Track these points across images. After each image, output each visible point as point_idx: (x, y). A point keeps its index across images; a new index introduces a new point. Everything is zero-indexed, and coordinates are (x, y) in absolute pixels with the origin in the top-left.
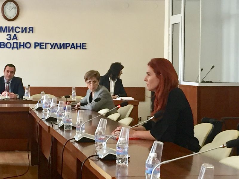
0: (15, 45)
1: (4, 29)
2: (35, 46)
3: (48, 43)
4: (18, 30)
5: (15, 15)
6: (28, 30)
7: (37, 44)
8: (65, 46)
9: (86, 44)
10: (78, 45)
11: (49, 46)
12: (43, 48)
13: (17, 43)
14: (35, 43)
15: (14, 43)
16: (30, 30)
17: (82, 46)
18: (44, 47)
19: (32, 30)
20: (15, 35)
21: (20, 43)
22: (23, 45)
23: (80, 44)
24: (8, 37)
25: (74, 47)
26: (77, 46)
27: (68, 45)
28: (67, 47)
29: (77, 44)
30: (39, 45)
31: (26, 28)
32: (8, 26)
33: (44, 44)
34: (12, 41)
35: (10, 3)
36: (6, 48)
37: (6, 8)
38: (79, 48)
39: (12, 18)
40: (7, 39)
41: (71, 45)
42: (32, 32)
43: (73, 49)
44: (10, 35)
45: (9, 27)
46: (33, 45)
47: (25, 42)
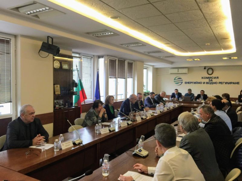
11: (224, 83)
17: (238, 83)
19: (218, 78)
20: (212, 80)
24: (209, 80)
26: (236, 83)
28: (231, 83)
30: (221, 83)
31: (216, 77)
34: (210, 82)
35: (210, 69)
36: (208, 84)
37: (208, 71)
39: (211, 74)
43: (234, 84)
45: (209, 77)
46: (218, 83)
47: (215, 82)
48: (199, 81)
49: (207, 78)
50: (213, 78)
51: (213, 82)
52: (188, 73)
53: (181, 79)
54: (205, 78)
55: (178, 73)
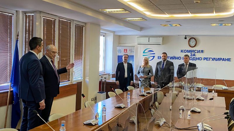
2: (204, 59)
3: (211, 58)
5: (195, 45)
6: (200, 52)
8: (219, 59)
15: (193, 58)
17: (229, 60)
18: (209, 60)
19: (202, 51)
20: (194, 54)
23: (228, 58)
24: (191, 55)
29: (226, 58)
30: (206, 59)
31: (199, 51)
33: (209, 58)
34: (192, 57)
35: (192, 39)
37: (190, 41)
38: (227, 60)
39: (193, 46)
41: (222, 59)
43: (223, 61)
45: (191, 50)
47: (199, 57)
48: (177, 56)
50: (195, 51)
51: (196, 57)
52: (163, 44)
53: (152, 53)
54: (185, 51)
55: (148, 44)
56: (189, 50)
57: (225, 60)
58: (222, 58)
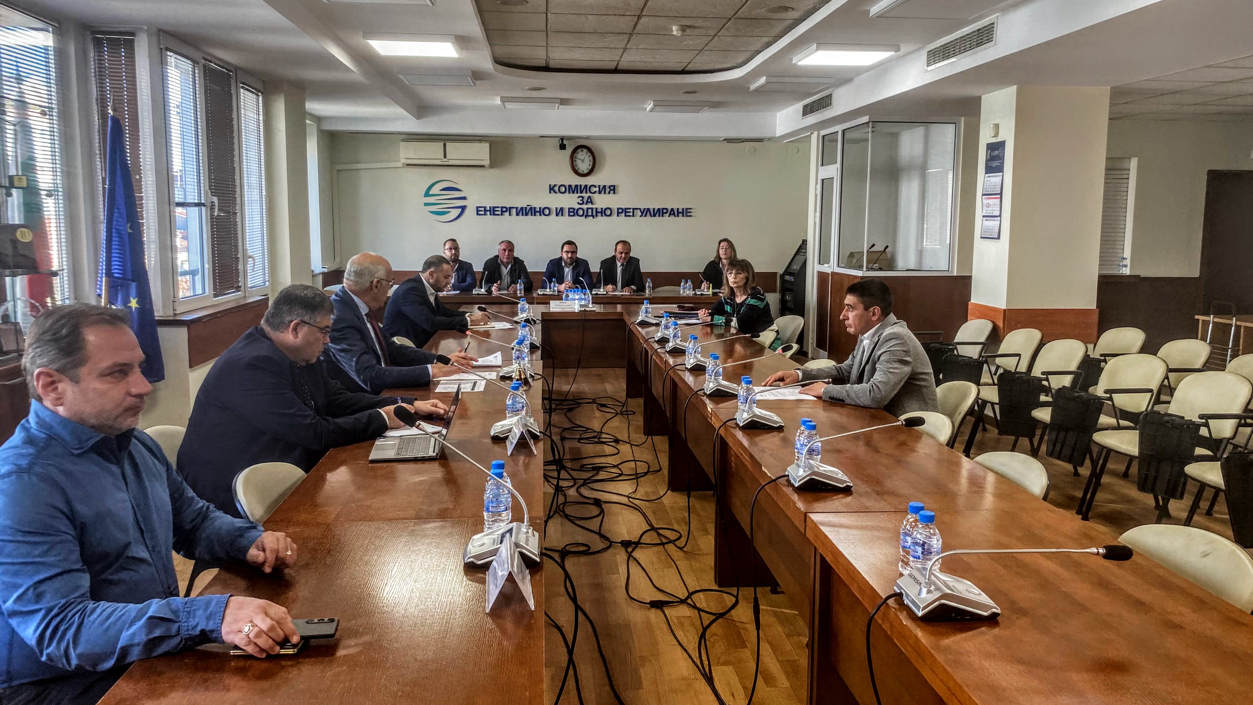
0: (590, 211)
1: (573, 187)
2: (618, 213)
3: (637, 209)
4: (593, 189)
5: (590, 168)
6: (608, 190)
7: (620, 211)
8: (661, 212)
9: (691, 209)
10: (680, 211)
11: (638, 213)
12: (630, 216)
13: (592, 209)
14: (618, 209)
15: (588, 209)
16: (611, 190)
17: (686, 212)
18: (631, 214)
19: (613, 189)
20: (589, 197)
21: (596, 209)
22: (601, 212)
23: (683, 209)
24: (579, 200)
25: (674, 214)
26: (678, 213)
27: (665, 211)
28: (663, 213)
29: (678, 209)
30: (624, 212)
31: (604, 187)
32: (579, 184)
33: (631, 210)
34: (585, 207)
35: (582, 151)
36: (577, 217)
37: (576, 157)
38: (680, 215)
39: (586, 171)
40: (579, 203)
41: (669, 211)
42: (614, 193)
43: (672, 217)
44: (583, 197)
45: (581, 186)
46: (615, 212)
47: (604, 207)
48: (537, 205)
49: (572, 189)
51: (594, 207)
52: (493, 165)
54: (563, 189)
55: (442, 163)
56: (573, 184)
57: (676, 213)
58: (667, 209)
